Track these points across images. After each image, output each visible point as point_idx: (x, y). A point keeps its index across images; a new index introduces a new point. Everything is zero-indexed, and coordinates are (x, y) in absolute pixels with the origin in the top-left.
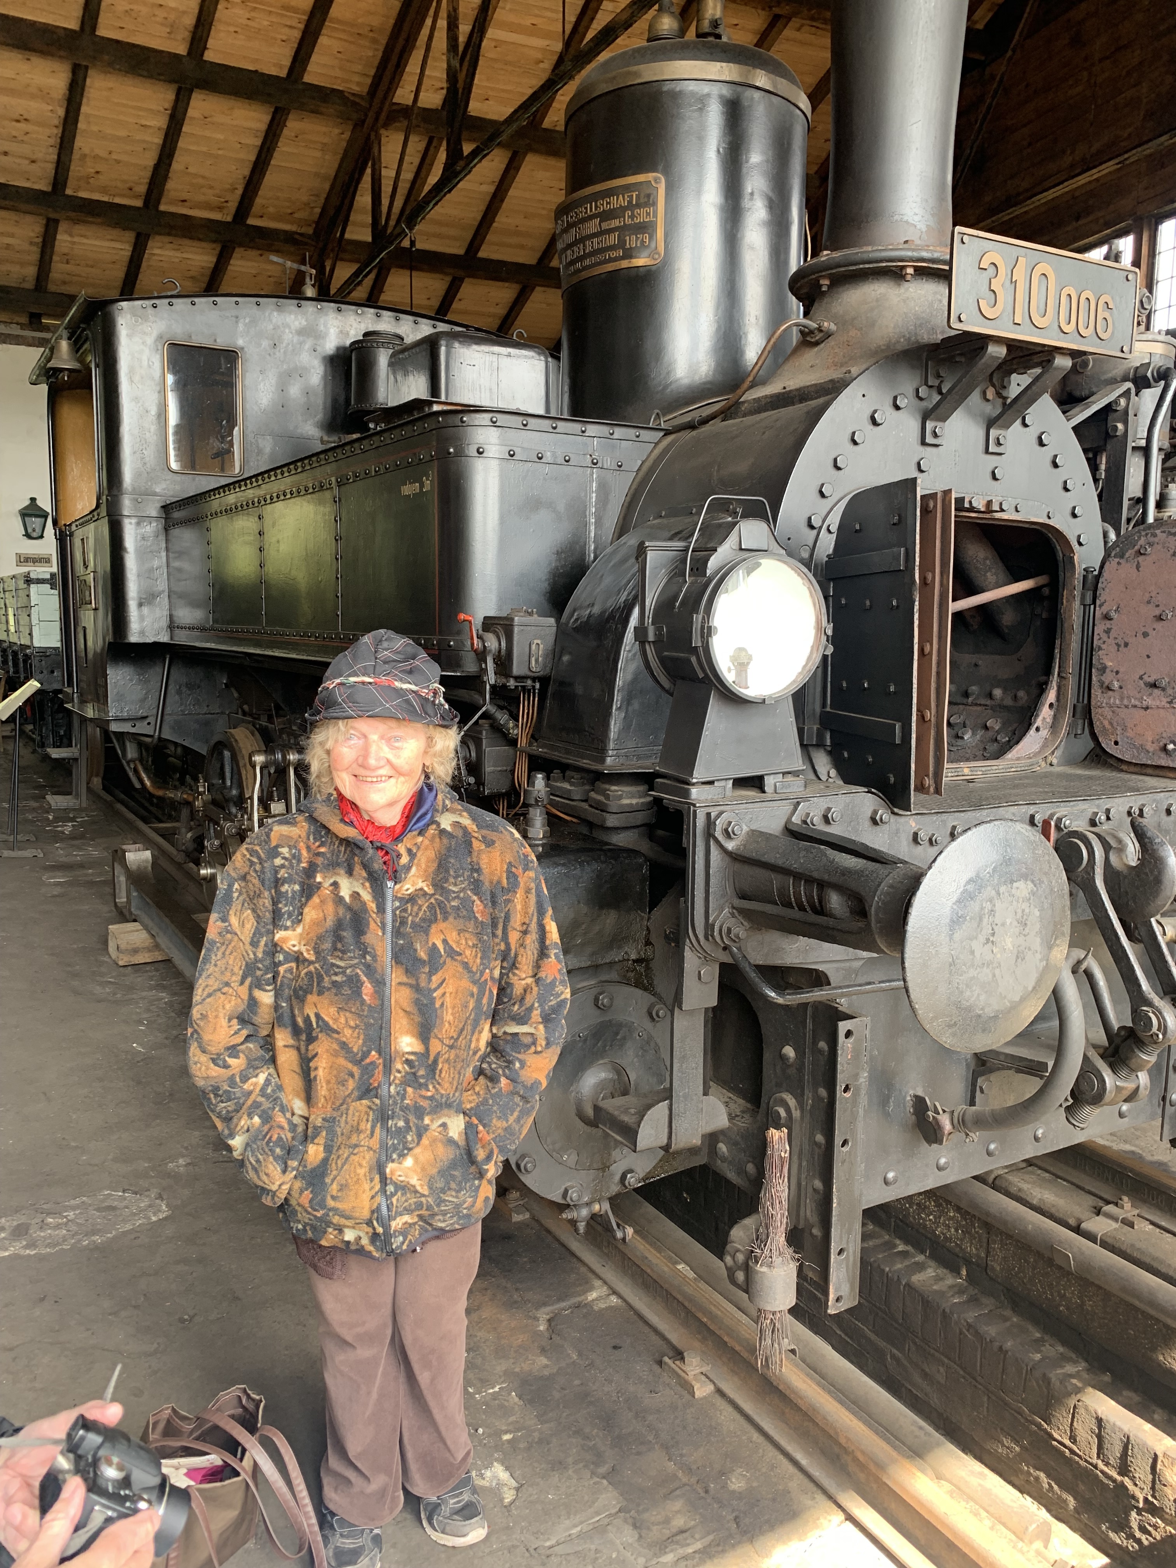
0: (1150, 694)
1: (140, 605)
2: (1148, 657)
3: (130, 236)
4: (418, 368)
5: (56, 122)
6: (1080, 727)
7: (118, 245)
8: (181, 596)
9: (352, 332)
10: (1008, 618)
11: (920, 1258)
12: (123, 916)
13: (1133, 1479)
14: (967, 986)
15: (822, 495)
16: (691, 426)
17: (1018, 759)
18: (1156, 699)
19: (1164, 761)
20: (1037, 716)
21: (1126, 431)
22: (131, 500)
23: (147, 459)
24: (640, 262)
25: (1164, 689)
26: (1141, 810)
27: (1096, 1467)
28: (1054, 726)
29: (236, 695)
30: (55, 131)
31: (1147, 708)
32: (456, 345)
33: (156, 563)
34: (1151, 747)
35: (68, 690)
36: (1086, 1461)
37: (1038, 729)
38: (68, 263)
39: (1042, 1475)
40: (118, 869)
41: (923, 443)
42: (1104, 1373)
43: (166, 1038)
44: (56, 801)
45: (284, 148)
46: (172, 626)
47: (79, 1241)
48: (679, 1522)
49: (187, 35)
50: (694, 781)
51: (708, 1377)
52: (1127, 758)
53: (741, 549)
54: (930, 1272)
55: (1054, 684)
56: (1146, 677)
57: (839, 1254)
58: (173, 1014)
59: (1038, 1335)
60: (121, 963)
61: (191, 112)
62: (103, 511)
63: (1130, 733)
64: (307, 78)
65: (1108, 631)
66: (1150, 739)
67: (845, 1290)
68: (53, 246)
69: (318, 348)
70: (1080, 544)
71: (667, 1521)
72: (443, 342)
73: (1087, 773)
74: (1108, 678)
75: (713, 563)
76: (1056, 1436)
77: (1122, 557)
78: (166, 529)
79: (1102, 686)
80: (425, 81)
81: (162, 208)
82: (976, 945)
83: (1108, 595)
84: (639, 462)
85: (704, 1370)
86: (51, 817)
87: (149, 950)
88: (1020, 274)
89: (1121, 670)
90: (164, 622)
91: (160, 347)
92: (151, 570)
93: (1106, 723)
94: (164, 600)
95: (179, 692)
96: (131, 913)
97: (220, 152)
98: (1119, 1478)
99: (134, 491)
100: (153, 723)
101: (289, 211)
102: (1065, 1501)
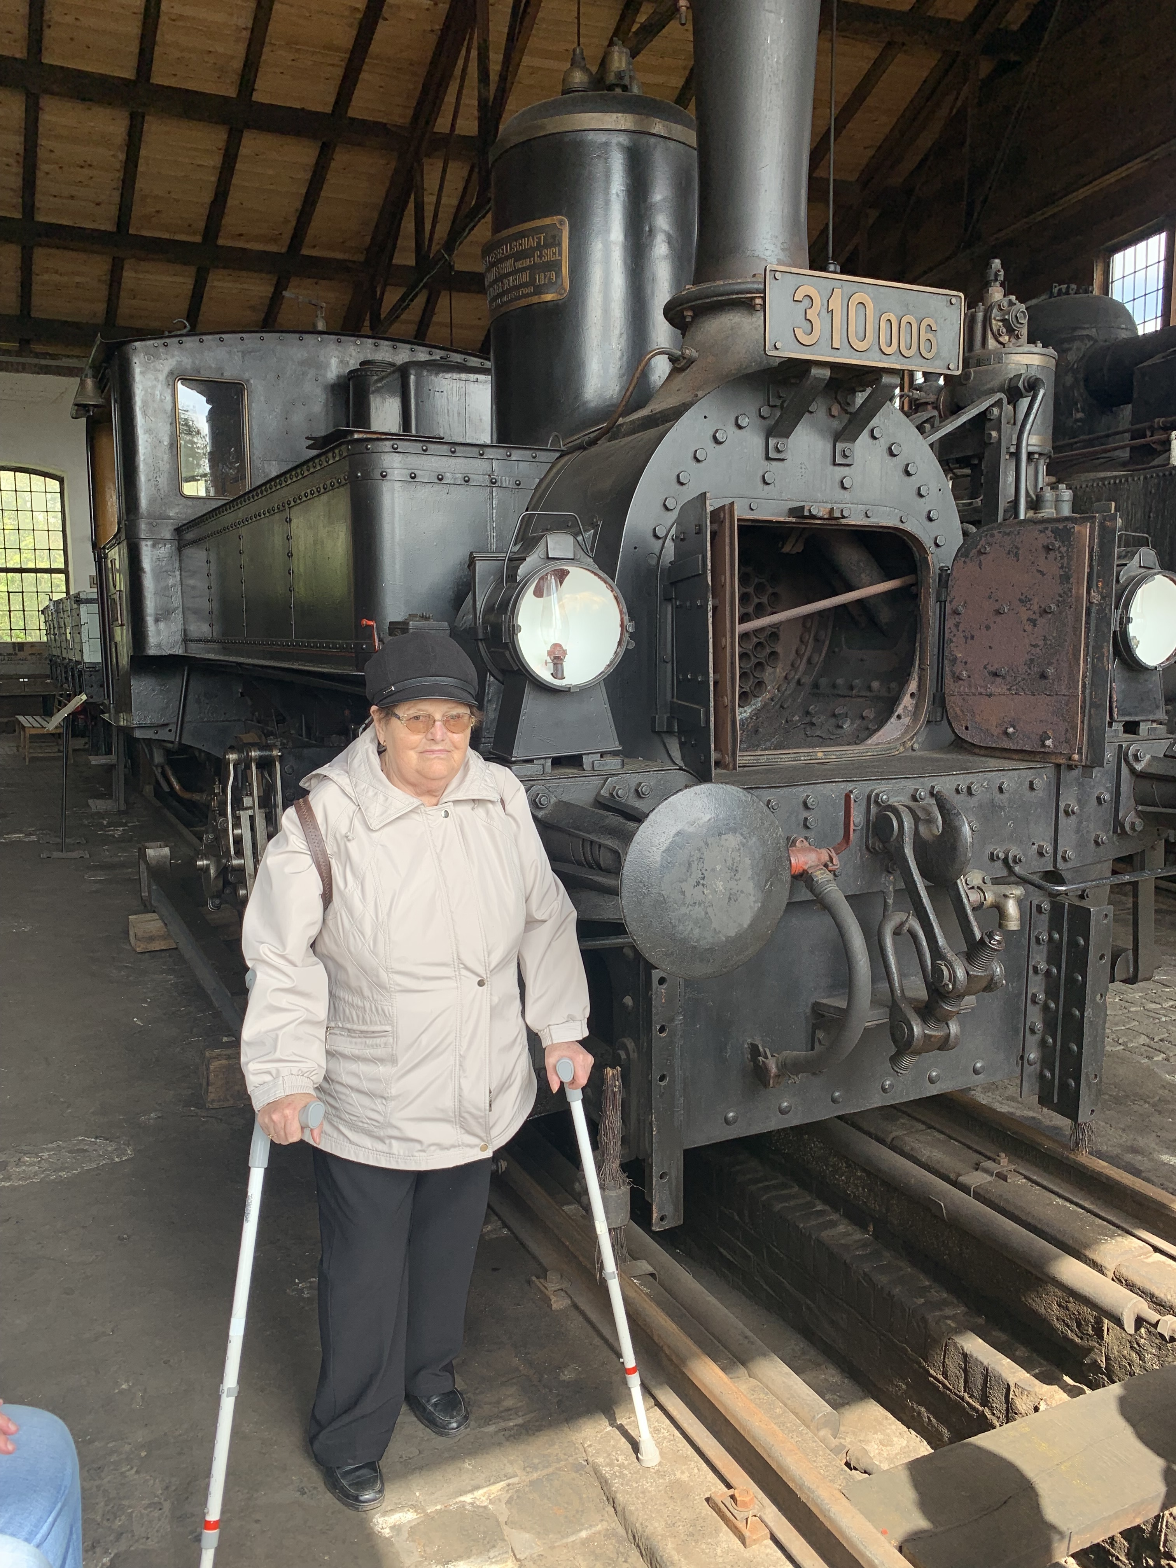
0: (993, 683)
1: (157, 620)
2: (990, 648)
3: (192, 270)
4: (392, 394)
5: (118, 166)
6: (939, 714)
7: (180, 279)
8: (196, 612)
9: (352, 362)
10: (885, 616)
11: (834, 1217)
12: (146, 907)
13: (991, 1409)
14: (679, 921)
15: (667, 509)
16: (582, 447)
17: (878, 744)
18: (997, 687)
19: (1006, 744)
20: (899, 704)
21: (1000, 439)
22: (147, 524)
23: (161, 486)
24: (549, 297)
25: (1004, 677)
26: (969, 788)
27: (963, 1399)
28: (915, 715)
29: (250, 703)
30: (118, 175)
31: (990, 695)
32: (425, 373)
33: (171, 582)
34: (996, 732)
35: (106, 702)
36: (956, 1394)
37: (899, 717)
38: (134, 298)
39: (923, 1409)
40: (143, 867)
41: (768, 458)
42: (980, 1316)
43: (164, 1014)
44: (97, 805)
45: (333, 180)
46: (186, 639)
47: (48, 1175)
48: (509, 1403)
49: (236, 78)
50: (513, 759)
51: (567, 1293)
52: (976, 741)
53: (548, 558)
54: (841, 1229)
55: (915, 675)
56: (989, 667)
57: (661, 1177)
58: (175, 994)
59: (927, 1283)
60: (138, 950)
61: (243, 151)
62: (123, 535)
63: (978, 719)
64: (351, 113)
65: (957, 625)
66: (994, 724)
67: (669, 1210)
68: (120, 283)
69: (320, 378)
70: (937, 545)
71: (499, 1402)
72: (413, 372)
73: (944, 756)
74: (958, 668)
75: (522, 571)
76: (932, 1372)
77: (967, 556)
78: (180, 549)
79: (953, 676)
80: (462, 109)
81: (221, 242)
82: (688, 887)
83: (958, 593)
84: (537, 480)
85: (563, 1286)
86: (105, 823)
87: (163, 937)
88: (836, 304)
89: (969, 661)
90: (178, 637)
91: (171, 383)
92: (167, 588)
93: (957, 710)
94: (178, 616)
95: (198, 701)
96: (151, 905)
97: (272, 187)
98: (980, 1408)
99: (150, 516)
100: (174, 730)
101: (341, 240)
102: (940, 1433)
